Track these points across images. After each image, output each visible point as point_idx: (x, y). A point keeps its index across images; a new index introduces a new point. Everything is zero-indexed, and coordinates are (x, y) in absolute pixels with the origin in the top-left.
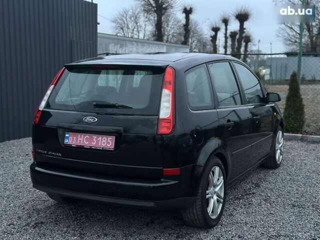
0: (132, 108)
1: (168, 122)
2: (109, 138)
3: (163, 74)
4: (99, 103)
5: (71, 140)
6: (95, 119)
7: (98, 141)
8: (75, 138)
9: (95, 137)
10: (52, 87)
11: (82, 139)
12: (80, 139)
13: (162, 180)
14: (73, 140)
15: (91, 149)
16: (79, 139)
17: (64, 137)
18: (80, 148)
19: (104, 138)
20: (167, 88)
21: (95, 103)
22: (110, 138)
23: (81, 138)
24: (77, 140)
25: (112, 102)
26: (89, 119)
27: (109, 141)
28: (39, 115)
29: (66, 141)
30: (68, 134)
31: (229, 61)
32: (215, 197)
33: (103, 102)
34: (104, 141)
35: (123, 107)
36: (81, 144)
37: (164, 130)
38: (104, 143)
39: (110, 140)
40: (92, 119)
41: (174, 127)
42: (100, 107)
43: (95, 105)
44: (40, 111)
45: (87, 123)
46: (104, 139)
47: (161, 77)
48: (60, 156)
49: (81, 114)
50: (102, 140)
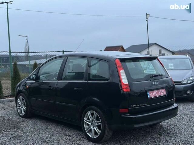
7: (160, 92)
9: (159, 91)
29: (149, 96)
30: (148, 92)
48: (147, 105)
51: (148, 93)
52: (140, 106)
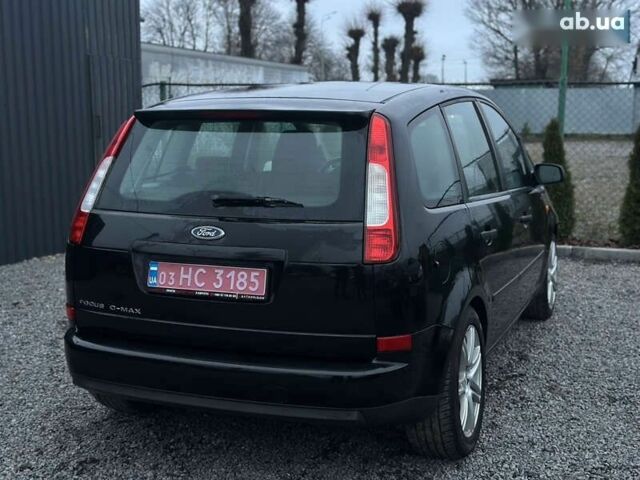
0: (301, 206)
1: (385, 235)
2: (253, 274)
3: (365, 130)
4: (224, 196)
5: (163, 278)
6: (218, 233)
7: (227, 281)
8: (173, 274)
10: (108, 161)
11: (189, 277)
12: (186, 277)
13: (374, 362)
14: (168, 279)
15: (211, 297)
16: (183, 276)
17: (146, 273)
18: (186, 297)
19: (241, 273)
20: (376, 161)
21: (216, 197)
22: (255, 273)
23: (186, 273)
24: (177, 277)
25: (255, 194)
26: (205, 232)
27: (253, 280)
28: (81, 224)
29: (152, 281)
31: (473, 99)
32: (469, 392)
33: (231, 193)
34: (240, 280)
35: (280, 203)
36: (189, 287)
37: (377, 253)
38: (242, 284)
39: (255, 277)
40: (213, 230)
41: (397, 247)
42: (228, 205)
43: (216, 201)
44: (83, 214)
45: (203, 242)
46: (242, 276)
47: (362, 137)
49: (185, 221)
50: (236, 279)
51: (152, 268)
52: (106, 309)
